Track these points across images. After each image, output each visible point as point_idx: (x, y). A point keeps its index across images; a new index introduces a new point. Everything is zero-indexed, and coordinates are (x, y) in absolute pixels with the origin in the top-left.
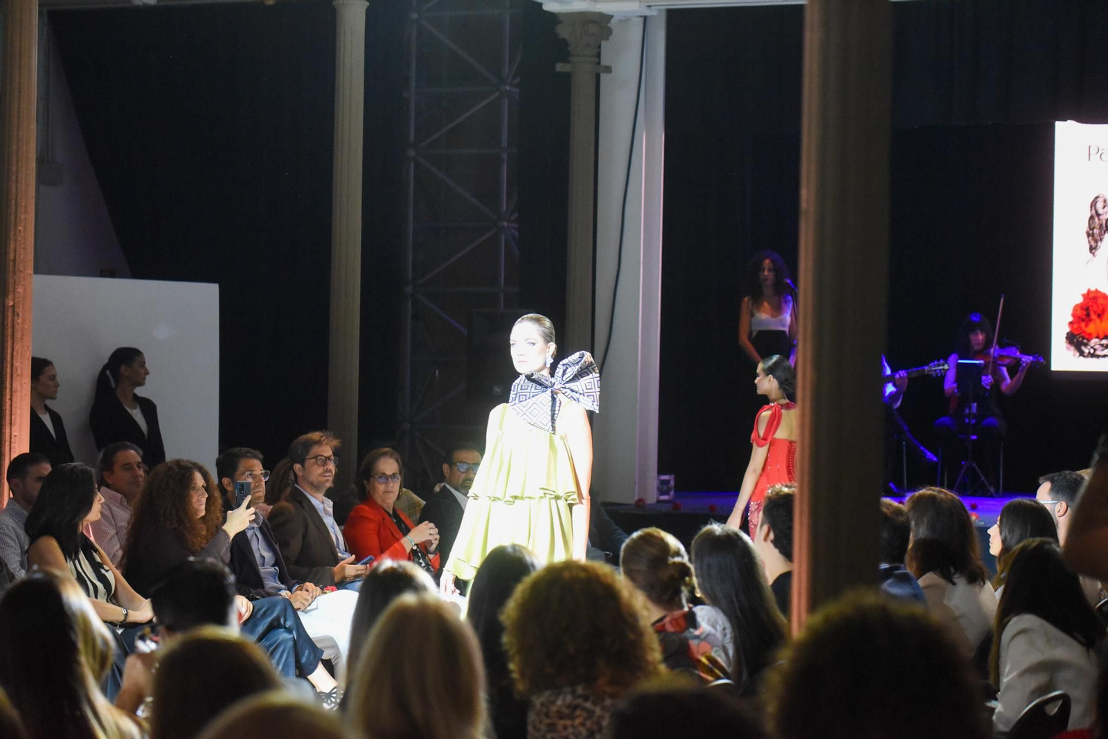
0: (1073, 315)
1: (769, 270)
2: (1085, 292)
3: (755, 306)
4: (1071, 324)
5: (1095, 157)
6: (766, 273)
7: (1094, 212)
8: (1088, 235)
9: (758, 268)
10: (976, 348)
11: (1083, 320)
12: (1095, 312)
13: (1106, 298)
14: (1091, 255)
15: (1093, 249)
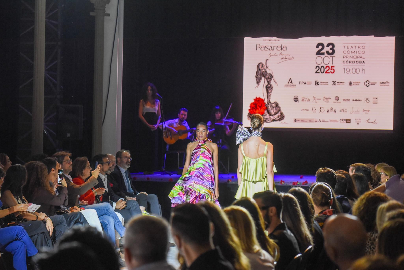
0: (251, 107)
1: (150, 90)
2: (255, 98)
3: (145, 103)
4: (250, 110)
5: (259, 49)
6: (149, 92)
7: (258, 69)
8: (256, 77)
9: (147, 89)
10: (218, 119)
11: (254, 109)
12: (259, 106)
13: (263, 100)
14: (257, 85)
15: (258, 83)
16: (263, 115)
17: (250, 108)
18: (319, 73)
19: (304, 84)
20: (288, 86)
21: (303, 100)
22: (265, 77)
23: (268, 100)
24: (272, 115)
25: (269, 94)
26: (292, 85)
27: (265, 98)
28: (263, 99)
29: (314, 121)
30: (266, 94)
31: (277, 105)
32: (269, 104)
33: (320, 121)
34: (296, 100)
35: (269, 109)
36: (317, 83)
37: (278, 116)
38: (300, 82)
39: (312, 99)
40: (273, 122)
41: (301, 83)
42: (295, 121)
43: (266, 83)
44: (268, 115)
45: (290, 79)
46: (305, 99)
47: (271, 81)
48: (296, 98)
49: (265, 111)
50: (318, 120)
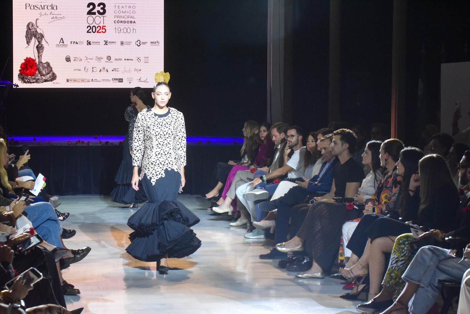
0: (21, 67)
2: (25, 58)
7: (28, 28)
8: (26, 37)
11: (25, 69)
12: (29, 66)
13: (34, 61)
14: (28, 45)
15: (28, 43)
16: (34, 75)
17: (20, 69)
18: (91, 32)
19: (76, 43)
20: (60, 46)
21: (75, 60)
22: (35, 37)
23: (39, 60)
24: (44, 76)
25: (40, 54)
26: (64, 45)
27: (36, 58)
28: (34, 59)
29: (87, 80)
30: (37, 54)
31: (48, 64)
32: (41, 64)
33: (93, 81)
34: (68, 59)
35: (41, 69)
36: (89, 43)
37: (50, 76)
38: (71, 42)
39: (84, 59)
40: (44, 83)
41: (73, 42)
42: (68, 81)
43: (37, 43)
44: (39, 75)
45: (62, 39)
46: (77, 59)
47: (42, 41)
48: (68, 58)
49: (36, 71)
50: (91, 81)
